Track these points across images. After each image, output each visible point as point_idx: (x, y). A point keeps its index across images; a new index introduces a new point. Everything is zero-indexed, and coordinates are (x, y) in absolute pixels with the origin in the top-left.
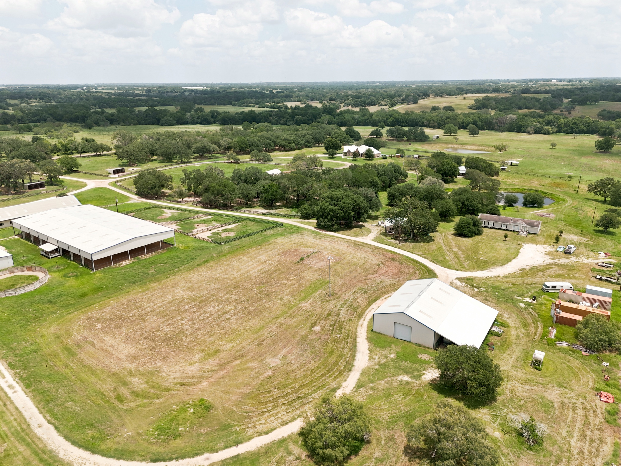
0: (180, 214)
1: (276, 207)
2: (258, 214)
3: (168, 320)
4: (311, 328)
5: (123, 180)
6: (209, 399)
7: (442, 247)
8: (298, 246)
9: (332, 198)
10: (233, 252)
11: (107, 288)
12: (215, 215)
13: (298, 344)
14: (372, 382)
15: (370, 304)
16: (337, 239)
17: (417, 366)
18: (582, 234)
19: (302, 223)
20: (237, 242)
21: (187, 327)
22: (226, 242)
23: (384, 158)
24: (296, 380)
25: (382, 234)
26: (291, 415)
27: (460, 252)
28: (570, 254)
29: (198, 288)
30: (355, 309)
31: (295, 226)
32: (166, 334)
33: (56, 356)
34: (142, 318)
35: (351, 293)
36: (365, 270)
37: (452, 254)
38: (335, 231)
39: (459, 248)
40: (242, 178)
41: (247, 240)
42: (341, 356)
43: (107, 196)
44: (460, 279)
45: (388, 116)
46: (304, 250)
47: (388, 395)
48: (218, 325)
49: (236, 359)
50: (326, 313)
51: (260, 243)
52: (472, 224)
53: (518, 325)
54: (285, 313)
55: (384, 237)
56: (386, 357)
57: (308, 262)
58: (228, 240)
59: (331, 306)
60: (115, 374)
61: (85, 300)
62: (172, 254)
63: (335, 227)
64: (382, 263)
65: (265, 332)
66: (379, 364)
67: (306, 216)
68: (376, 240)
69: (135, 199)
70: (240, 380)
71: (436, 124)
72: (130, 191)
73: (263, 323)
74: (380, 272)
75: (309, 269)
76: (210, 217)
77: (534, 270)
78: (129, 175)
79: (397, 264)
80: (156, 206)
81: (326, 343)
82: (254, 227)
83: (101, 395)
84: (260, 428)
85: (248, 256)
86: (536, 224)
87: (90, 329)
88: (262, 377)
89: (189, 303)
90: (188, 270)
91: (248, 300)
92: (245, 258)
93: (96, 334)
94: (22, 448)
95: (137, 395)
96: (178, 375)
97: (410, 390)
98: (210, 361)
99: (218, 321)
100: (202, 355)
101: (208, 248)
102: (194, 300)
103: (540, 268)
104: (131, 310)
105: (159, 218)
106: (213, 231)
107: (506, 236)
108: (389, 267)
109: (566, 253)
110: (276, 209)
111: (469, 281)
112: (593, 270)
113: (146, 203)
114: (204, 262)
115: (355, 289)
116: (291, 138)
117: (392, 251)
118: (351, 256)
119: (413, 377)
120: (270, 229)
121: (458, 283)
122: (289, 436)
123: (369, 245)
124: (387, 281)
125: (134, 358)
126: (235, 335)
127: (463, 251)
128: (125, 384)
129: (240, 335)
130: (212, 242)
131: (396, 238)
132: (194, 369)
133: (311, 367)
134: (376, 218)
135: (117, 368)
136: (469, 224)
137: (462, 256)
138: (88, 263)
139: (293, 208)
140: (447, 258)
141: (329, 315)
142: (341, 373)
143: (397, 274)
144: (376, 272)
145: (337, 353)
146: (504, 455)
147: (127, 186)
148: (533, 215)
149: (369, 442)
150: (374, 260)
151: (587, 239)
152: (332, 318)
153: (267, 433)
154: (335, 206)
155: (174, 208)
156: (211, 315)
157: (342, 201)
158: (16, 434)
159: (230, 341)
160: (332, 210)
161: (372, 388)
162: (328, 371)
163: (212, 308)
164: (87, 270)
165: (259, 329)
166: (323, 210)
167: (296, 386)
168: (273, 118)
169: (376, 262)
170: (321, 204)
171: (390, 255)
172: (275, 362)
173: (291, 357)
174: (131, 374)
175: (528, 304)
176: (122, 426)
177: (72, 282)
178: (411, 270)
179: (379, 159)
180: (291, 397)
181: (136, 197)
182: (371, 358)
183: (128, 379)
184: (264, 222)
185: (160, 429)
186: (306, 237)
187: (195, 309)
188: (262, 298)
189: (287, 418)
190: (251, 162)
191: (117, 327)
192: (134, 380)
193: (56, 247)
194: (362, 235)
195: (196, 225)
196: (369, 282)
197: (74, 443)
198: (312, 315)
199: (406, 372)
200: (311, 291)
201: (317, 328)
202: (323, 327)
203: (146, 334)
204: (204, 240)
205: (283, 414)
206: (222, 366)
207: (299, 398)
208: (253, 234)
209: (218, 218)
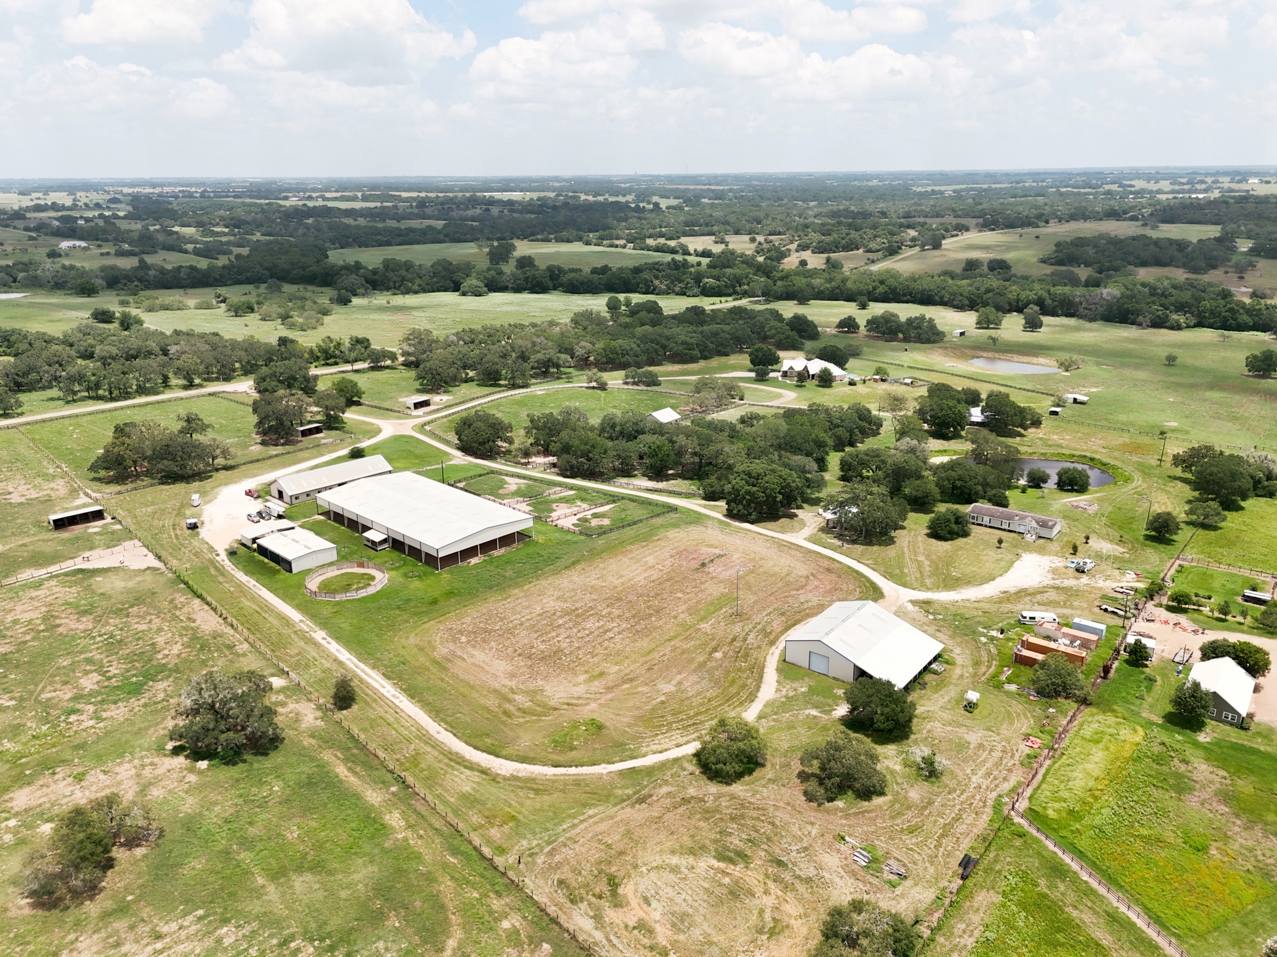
0: (529, 486)
1: (667, 478)
2: (640, 489)
3: (541, 636)
4: (711, 654)
5: (432, 421)
6: (600, 719)
7: (903, 553)
8: (697, 544)
9: (749, 474)
10: (612, 550)
11: (459, 594)
12: (579, 489)
13: (695, 670)
14: (776, 714)
15: (787, 629)
16: (754, 535)
17: (830, 701)
18: (1121, 541)
19: (705, 507)
20: (613, 535)
21: (565, 645)
22: (599, 535)
23: (852, 383)
24: (692, 708)
25: (822, 530)
26: (685, 739)
27: (927, 563)
28: (1083, 572)
29: (571, 597)
30: (767, 635)
31: (695, 512)
32: (543, 652)
33: (428, 669)
34: (510, 631)
35: (765, 613)
36: (788, 584)
37: (915, 565)
38: (752, 523)
39: (928, 556)
40: (618, 429)
41: (629, 532)
42: (744, 686)
43: (418, 452)
44: (914, 602)
45: (877, 283)
46: (707, 552)
47: (791, 727)
48: (600, 644)
49: (624, 682)
50: (731, 637)
51: (646, 538)
52: (953, 520)
53: (968, 662)
54: (680, 634)
55: (824, 536)
56: (795, 690)
57: (711, 570)
58: (602, 532)
59: (737, 629)
60: (495, 691)
61: (437, 607)
62: (530, 550)
63: (753, 517)
64: (812, 574)
65: (656, 655)
66: (786, 697)
67: (710, 496)
68: (812, 539)
69: (459, 458)
70: (631, 704)
71: (967, 302)
72: (447, 443)
73: (653, 645)
74: (809, 588)
75: (712, 578)
76: (572, 492)
77: (1021, 594)
78: (438, 410)
79: (833, 577)
80: (492, 472)
81: (728, 672)
82: (637, 512)
83: (486, 709)
84: (654, 748)
85: (630, 556)
86: (1050, 523)
87: (455, 642)
88: (654, 702)
89: (561, 617)
90: (556, 572)
91: (634, 617)
92: (626, 559)
93: (463, 648)
94: (429, 749)
95: (524, 711)
96: (563, 695)
97: (817, 724)
98: (596, 683)
99: (599, 640)
100: (586, 676)
101: (575, 543)
102: (568, 614)
103: (1031, 591)
104: (496, 623)
105: (501, 491)
106: (580, 516)
107: (1000, 541)
108: (820, 580)
109: (1077, 570)
110: (667, 480)
111: (925, 605)
112: (1105, 597)
113: (477, 466)
114: (574, 563)
115: (771, 610)
116: (693, 341)
117: (830, 558)
118: (771, 564)
119: (823, 712)
120: (658, 515)
121: (910, 607)
122: (683, 757)
123: (799, 547)
124: (815, 601)
125: (512, 676)
126: (621, 657)
127: (932, 562)
128: (509, 701)
129: (627, 658)
130: (581, 533)
131: (840, 537)
132: (580, 690)
133: (708, 695)
134: (815, 502)
135: (497, 686)
136: (949, 520)
137: (927, 569)
138: (431, 561)
139: (692, 479)
140: (906, 571)
141: (734, 640)
142: (741, 704)
143: (830, 591)
144: (802, 587)
145: (740, 682)
146: (897, 784)
147: (441, 434)
148: (1065, 505)
149: (763, 765)
150: (801, 569)
151: (1122, 550)
152: (737, 644)
153: (661, 752)
154: (754, 486)
155: (519, 476)
156: (591, 633)
157: (766, 479)
158: (417, 737)
159: (616, 664)
160: (748, 493)
161: (774, 720)
162: (728, 701)
163: (591, 624)
164: (429, 569)
165: (650, 652)
166: (736, 491)
167: (692, 713)
168: (661, 282)
169: (805, 573)
170: (734, 482)
171: (826, 564)
172: (670, 688)
173: (686, 684)
174: (512, 690)
175: (992, 639)
176: (518, 737)
177: (416, 584)
178: (851, 587)
179: (843, 385)
180: (686, 723)
181: (459, 454)
182: (778, 690)
183: (511, 696)
184: (649, 503)
185: (554, 741)
186: (709, 531)
187: (571, 624)
188: (651, 615)
189: (681, 740)
190: (626, 387)
191: (484, 641)
192: (517, 697)
193: (385, 536)
194: (792, 530)
195: (554, 506)
196: (790, 600)
197: (476, 748)
198: (713, 639)
199: (816, 707)
200: (712, 609)
201: (718, 655)
202: (725, 654)
203: (519, 651)
204: (568, 531)
205: (677, 737)
206: (609, 689)
207: (694, 724)
208: (635, 523)
209: (583, 494)
